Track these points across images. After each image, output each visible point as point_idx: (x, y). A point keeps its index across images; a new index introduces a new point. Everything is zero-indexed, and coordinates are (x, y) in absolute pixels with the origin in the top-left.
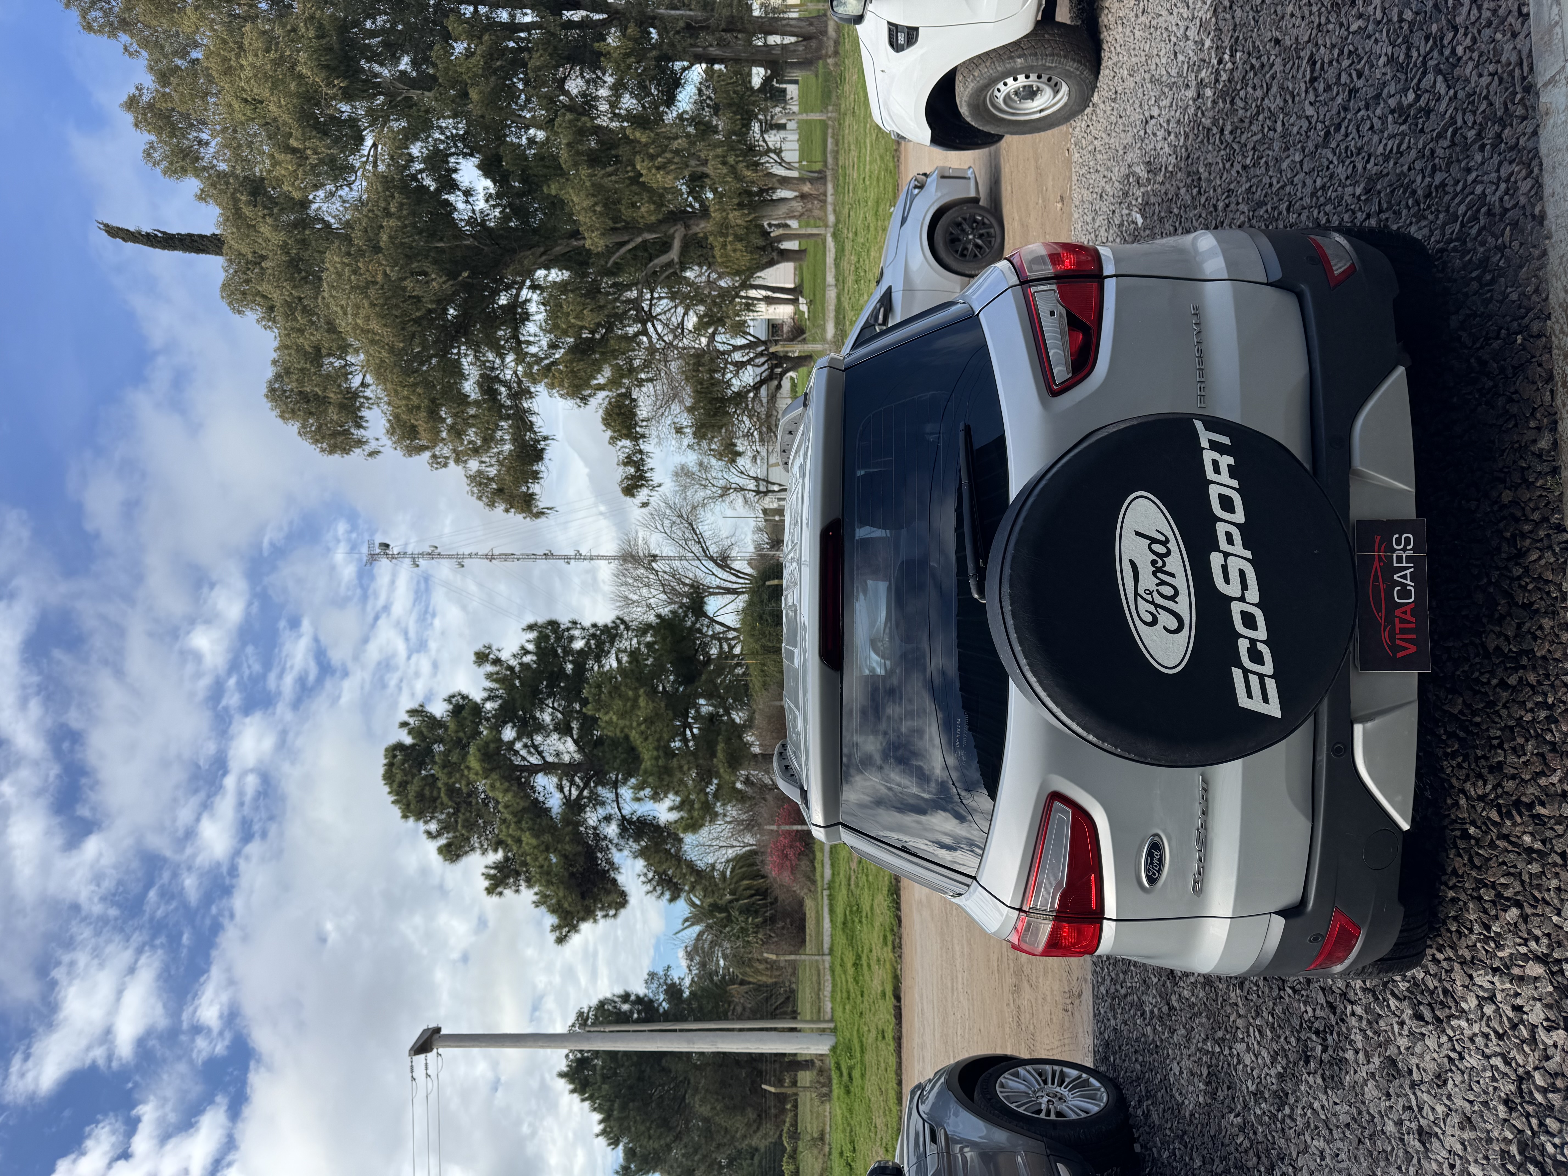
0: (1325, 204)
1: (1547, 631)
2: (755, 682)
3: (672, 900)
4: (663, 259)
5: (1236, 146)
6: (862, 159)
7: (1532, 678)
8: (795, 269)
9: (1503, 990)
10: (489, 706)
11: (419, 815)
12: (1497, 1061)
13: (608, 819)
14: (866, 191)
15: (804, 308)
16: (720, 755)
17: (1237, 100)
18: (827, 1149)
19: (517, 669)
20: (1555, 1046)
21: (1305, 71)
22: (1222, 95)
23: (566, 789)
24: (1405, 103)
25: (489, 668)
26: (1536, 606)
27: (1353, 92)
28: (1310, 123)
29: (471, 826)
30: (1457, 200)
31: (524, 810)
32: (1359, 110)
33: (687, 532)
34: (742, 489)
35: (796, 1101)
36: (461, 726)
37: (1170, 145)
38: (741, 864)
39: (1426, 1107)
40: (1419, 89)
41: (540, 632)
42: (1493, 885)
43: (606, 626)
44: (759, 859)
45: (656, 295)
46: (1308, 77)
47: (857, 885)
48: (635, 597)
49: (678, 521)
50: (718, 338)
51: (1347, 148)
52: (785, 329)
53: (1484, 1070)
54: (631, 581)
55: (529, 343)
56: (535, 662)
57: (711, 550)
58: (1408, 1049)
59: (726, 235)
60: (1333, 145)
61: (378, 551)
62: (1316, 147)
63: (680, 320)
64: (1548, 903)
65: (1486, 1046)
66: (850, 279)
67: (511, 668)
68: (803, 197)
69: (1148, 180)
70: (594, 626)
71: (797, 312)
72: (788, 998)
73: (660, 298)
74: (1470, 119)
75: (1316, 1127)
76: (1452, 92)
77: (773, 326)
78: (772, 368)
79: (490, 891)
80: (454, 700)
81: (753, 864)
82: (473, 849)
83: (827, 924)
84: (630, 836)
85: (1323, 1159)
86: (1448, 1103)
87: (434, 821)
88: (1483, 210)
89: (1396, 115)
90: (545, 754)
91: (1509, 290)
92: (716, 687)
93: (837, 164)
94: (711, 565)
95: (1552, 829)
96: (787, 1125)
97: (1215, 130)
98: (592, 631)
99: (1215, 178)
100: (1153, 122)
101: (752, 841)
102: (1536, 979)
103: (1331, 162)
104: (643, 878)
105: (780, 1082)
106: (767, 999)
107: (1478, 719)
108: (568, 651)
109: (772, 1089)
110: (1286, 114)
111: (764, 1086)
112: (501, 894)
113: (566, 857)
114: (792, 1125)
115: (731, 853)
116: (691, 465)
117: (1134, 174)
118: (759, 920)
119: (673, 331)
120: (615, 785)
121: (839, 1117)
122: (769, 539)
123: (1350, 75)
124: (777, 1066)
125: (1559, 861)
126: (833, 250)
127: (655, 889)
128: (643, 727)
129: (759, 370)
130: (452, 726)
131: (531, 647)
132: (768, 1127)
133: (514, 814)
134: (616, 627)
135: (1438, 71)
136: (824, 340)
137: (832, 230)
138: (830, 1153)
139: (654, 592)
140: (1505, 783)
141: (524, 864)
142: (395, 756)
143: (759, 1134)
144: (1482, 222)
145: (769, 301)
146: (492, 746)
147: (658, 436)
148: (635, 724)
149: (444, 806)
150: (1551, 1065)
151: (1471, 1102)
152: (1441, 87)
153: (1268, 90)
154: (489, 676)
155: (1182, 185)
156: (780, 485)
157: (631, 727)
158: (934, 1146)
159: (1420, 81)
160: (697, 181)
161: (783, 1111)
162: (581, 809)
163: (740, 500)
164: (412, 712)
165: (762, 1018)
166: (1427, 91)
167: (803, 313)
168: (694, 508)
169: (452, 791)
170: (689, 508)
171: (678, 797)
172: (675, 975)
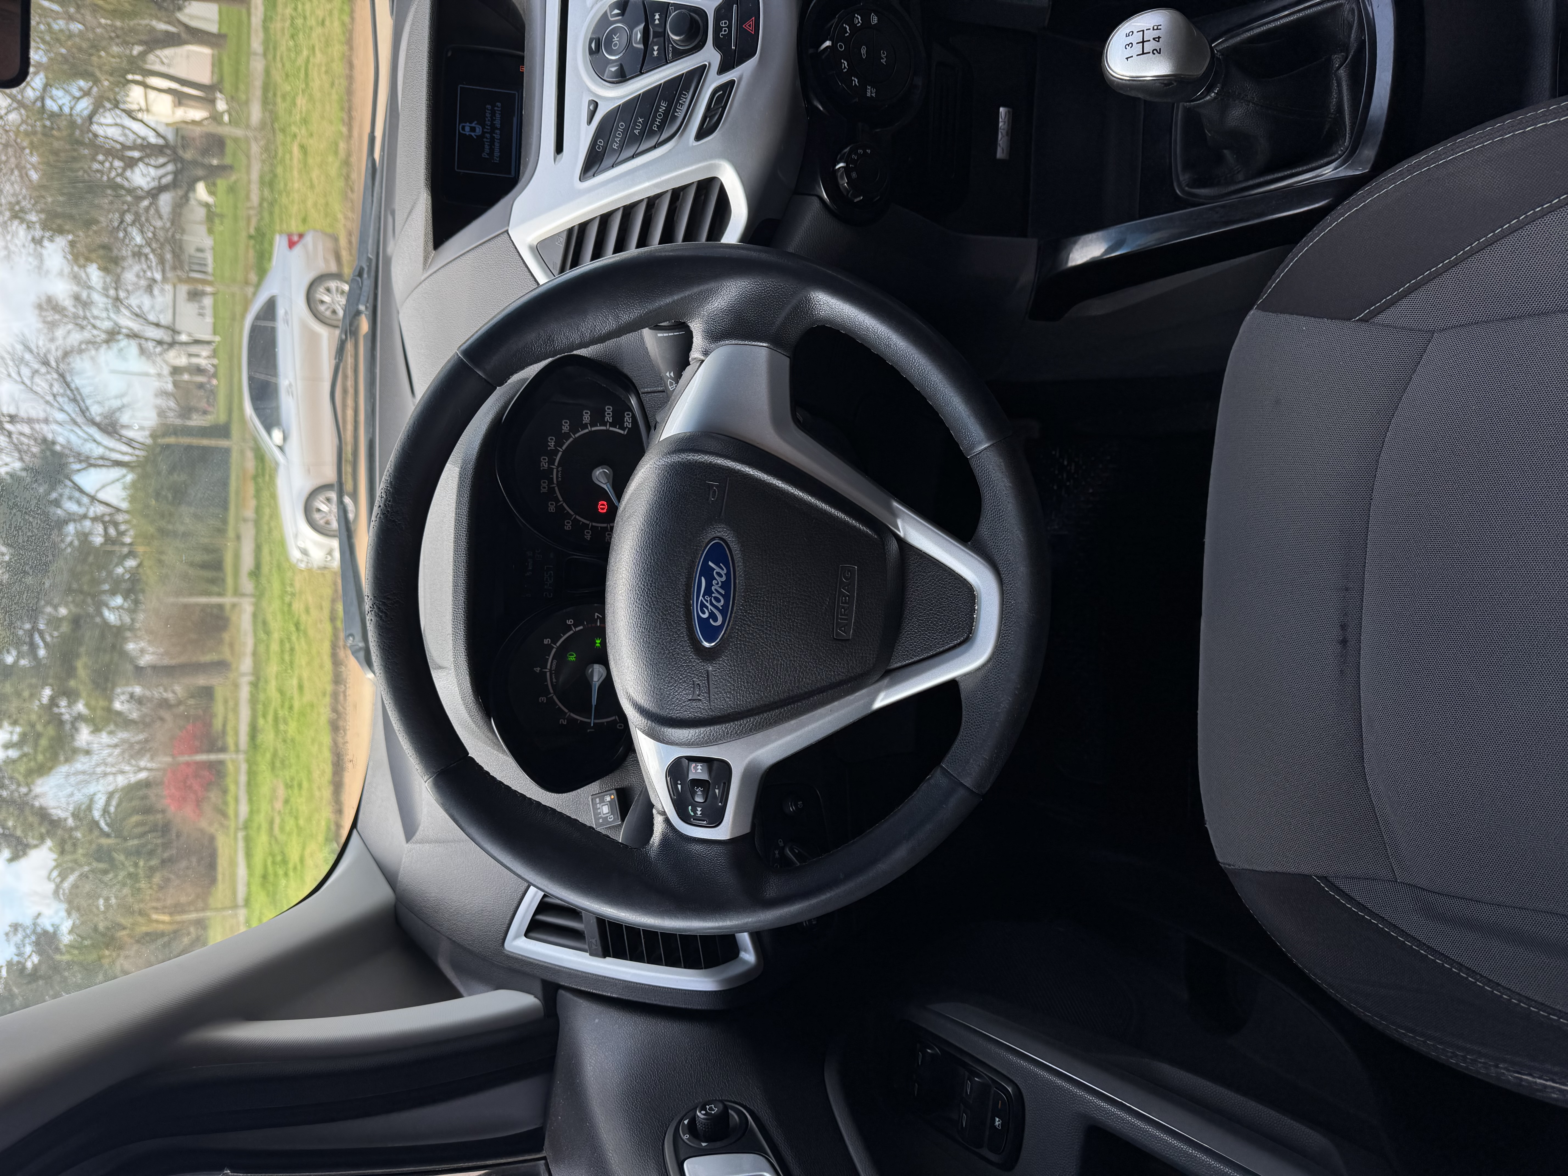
33: (56, 384)
34: (137, 336)
38: (131, 795)
44: (152, 791)
47: (282, 829)
49: (43, 370)
57: (92, 410)
81: (148, 796)
83: (242, 871)
94: (93, 431)
115: (121, 781)
116: (62, 297)
118: (154, 862)
122: (178, 405)
136: (247, 126)
163: (134, 350)
168: (66, 354)
170: (60, 353)
171: (18, 729)
172: (46, 923)
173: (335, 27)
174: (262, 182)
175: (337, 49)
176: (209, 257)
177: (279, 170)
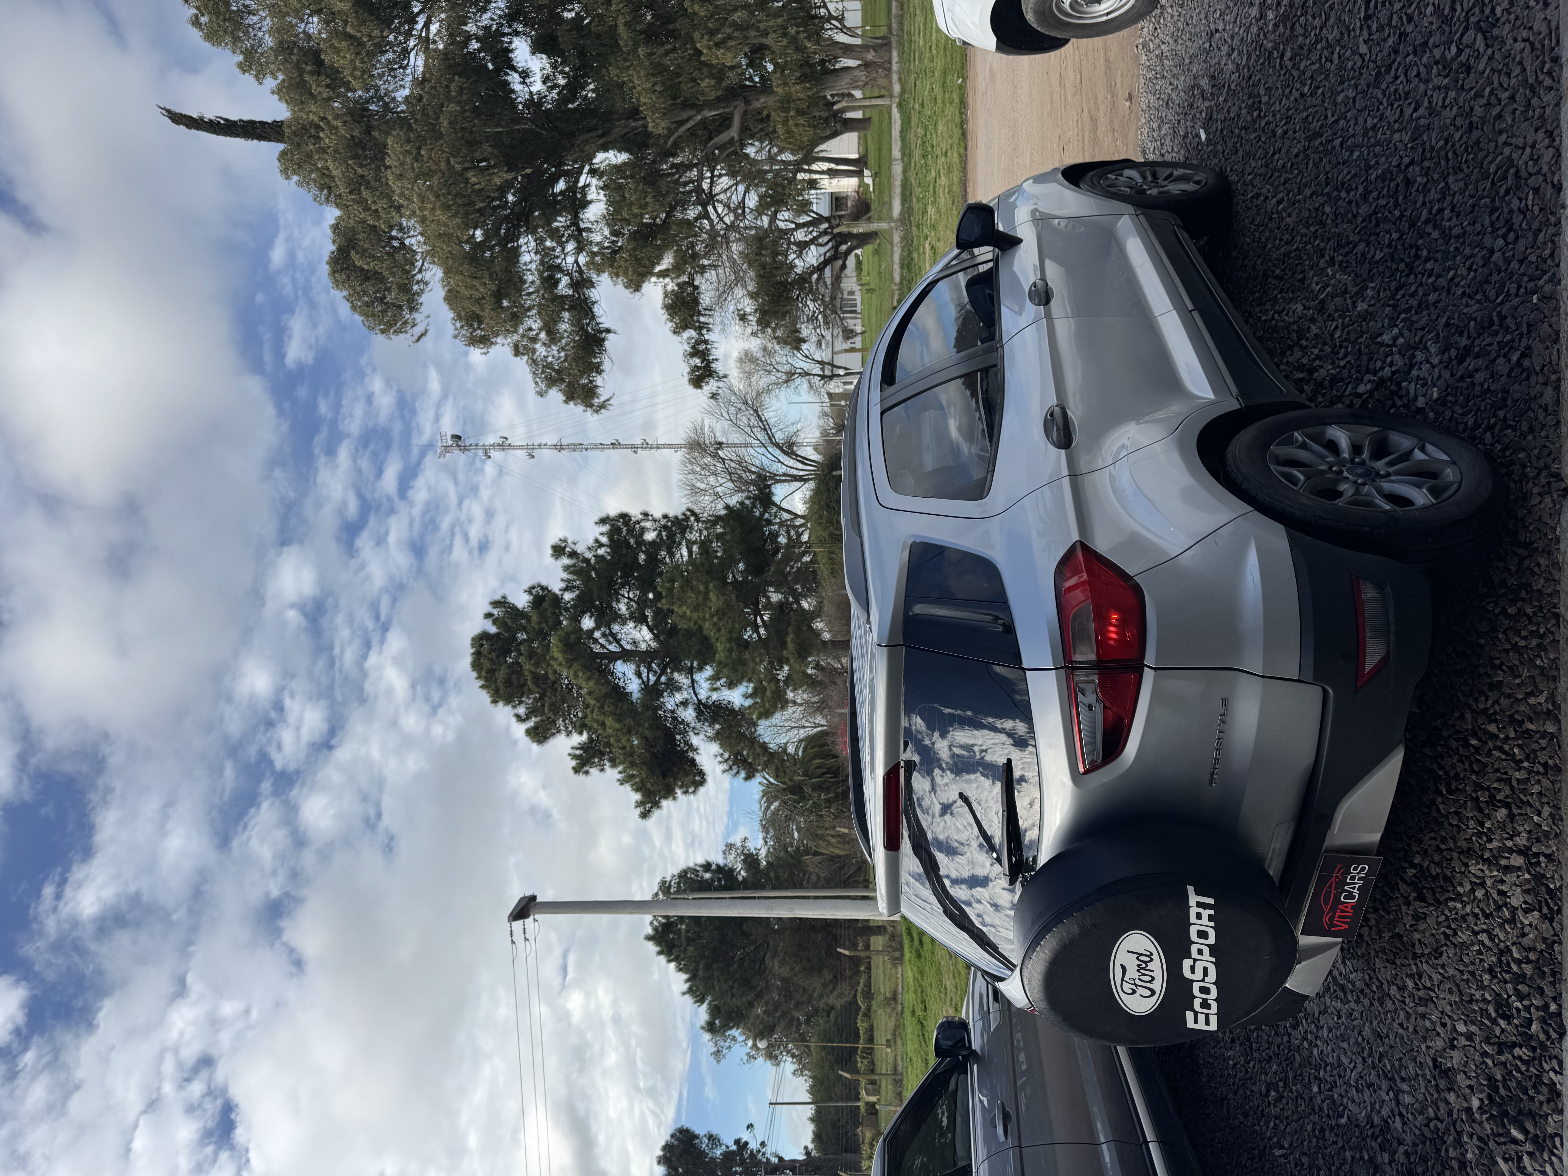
0: (1374, 145)
1: (1544, 568)
2: (823, 570)
3: (748, 778)
4: (723, 138)
5: (1295, 73)
6: (928, 26)
7: (1529, 611)
8: (859, 138)
9: (1491, 877)
10: (568, 596)
11: (508, 701)
12: (1483, 937)
13: (685, 704)
14: (932, 61)
15: (869, 181)
16: (790, 646)
17: (1297, 26)
18: (899, 1008)
19: (593, 561)
20: (1530, 925)
21: (1360, 8)
22: (1283, 19)
23: (644, 675)
24: (1449, 57)
25: (566, 561)
26: (1535, 545)
27: (1403, 35)
28: (1364, 61)
29: (556, 709)
30: (1489, 159)
31: (606, 696)
32: (1408, 55)
33: (752, 418)
34: (807, 374)
35: (869, 963)
36: (543, 618)
37: (1233, 62)
38: (812, 744)
39: (1424, 975)
40: (1461, 43)
41: (612, 525)
42: (1488, 789)
43: (676, 517)
44: (830, 739)
45: (716, 173)
46: (1362, 15)
48: (702, 486)
49: (743, 408)
50: (780, 216)
51: (1396, 90)
52: (850, 203)
53: (1473, 944)
54: (698, 469)
55: (589, 230)
56: (609, 554)
57: (777, 436)
58: (1411, 926)
59: (787, 110)
60: (1384, 86)
61: (450, 443)
62: (1368, 86)
63: (740, 199)
64: (1531, 805)
65: (1476, 924)
66: (917, 153)
67: (587, 561)
68: (866, 65)
69: (1212, 94)
70: (665, 517)
71: (862, 184)
72: (860, 869)
73: (720, 176)
74: (1504, 79)
75: (1335, 991)
76: (1490, 51)
77: (837, 199)
78: (836, 248)
79: (576, 770)
80: (534, 591)
81: (824, 745)
82: (559, 731)
84: (706, 720)
85: (1339, 1017)
86: (1442, 971)
87: (523, 706)
88: (1512, 171)
89: (1440, 67)
90: (623, 643)
91: (1528, 251)
92: (785, 576)
93: (902, 30)
94: (777, 453)
95: (1537, 742)
96: (861, 985)
97: (1275, 54)
98: (663, 522)
99: (1274, 103)
100: (1217, 35)
101: (823, 722)
102: (1519, 869)
103: (1381, 103)
104: (719, 759)
105: (854, 946)
106: (841, 868)
107: (1482, 641)
108: (640, 542)
109: (847, 953)
110: (1343, 47)
111: (839, 950)
112: (587, 773)
113: (646, 738)
114: (865, 986)
115: (803, 733)
116: (754, 350)
117: (1199, 86)
118: (831, 796)
119: (734, 211)
120: (690, 672)
121: (911, 979)
122: (835, 423)
123: (1401, 18)
124: (851, 931)
125: (1541, 770)
126: (899, 122)
127: (731, 768)
128: (715, 619)
129: (823, 250)
130: (535, 618)
131: (604, 540)
132: (844, 987)
133: (597, 699)
134: (687, 519)
135: (1479, 29)
136: (890, 218)
137: (897, 100)
138: (902, 1012)
139: (722, 481)
140: (1502, 701)
141: (608, 745)
142: (482, 645)
143: (835, 993)
144: (1510, 182)
145: (832, 173)
146: (573, 637)
147: (722, 322)
148: (708, 616)
149: (530, 692)
150: (1525, 941)
151: (1461, 972)
152: (1480, 44)
153: (1327, 20)
154: (566, 568)
155: (1243, 105)
156: (846, 369)
157: (704, 619)
158: (997, 1005)
159: (1462, 35)
160: (757, 54)
161: (858, 972)
162: (660, 694)
163: (805, 385)
164: (496, 604)
165: (836, 887)
166: (1468, 46)
167: (868, 185)
168: (759, 394)
169: (536, 678)
170: (754, 394)
171: (752, 685)
172: (751, 846)
173: (955, 158)
174: (902, 266)
175: (956, 176)
176: (858, 297)
177: (915, 255)
